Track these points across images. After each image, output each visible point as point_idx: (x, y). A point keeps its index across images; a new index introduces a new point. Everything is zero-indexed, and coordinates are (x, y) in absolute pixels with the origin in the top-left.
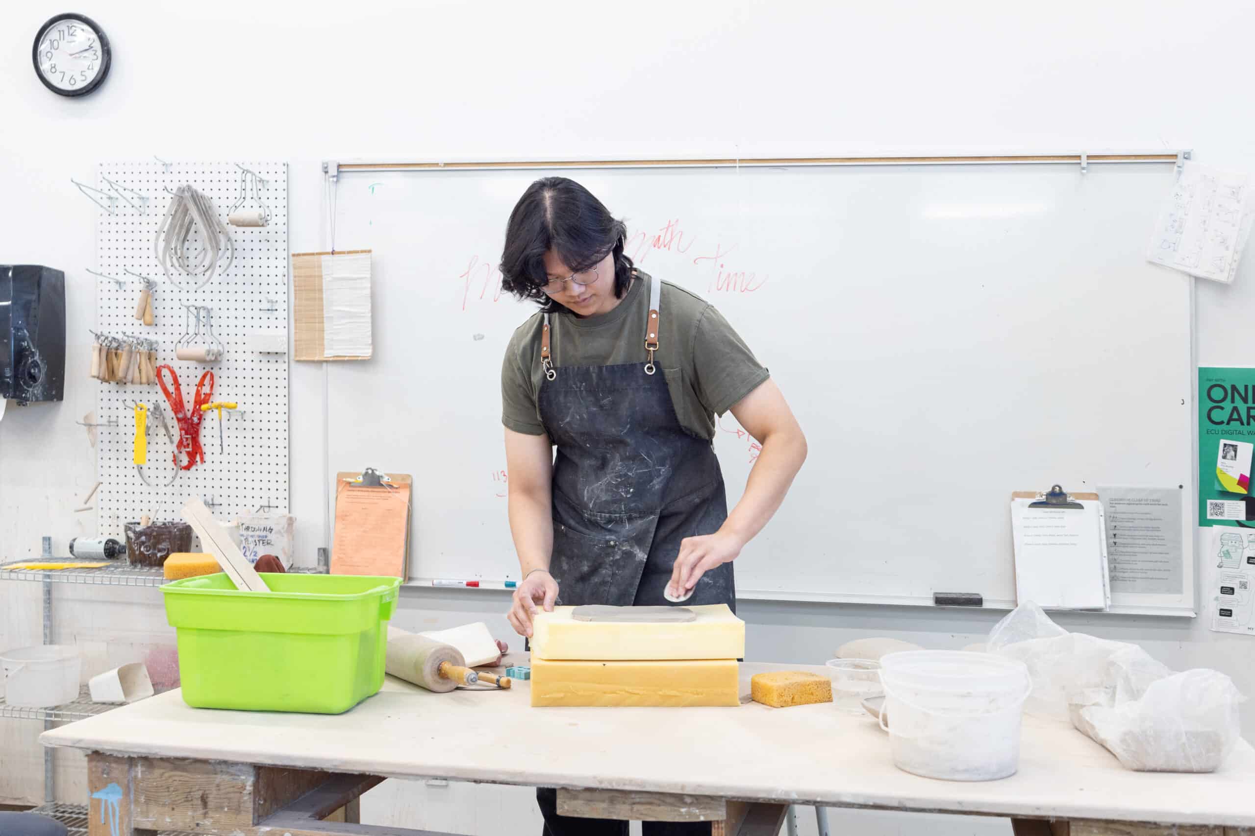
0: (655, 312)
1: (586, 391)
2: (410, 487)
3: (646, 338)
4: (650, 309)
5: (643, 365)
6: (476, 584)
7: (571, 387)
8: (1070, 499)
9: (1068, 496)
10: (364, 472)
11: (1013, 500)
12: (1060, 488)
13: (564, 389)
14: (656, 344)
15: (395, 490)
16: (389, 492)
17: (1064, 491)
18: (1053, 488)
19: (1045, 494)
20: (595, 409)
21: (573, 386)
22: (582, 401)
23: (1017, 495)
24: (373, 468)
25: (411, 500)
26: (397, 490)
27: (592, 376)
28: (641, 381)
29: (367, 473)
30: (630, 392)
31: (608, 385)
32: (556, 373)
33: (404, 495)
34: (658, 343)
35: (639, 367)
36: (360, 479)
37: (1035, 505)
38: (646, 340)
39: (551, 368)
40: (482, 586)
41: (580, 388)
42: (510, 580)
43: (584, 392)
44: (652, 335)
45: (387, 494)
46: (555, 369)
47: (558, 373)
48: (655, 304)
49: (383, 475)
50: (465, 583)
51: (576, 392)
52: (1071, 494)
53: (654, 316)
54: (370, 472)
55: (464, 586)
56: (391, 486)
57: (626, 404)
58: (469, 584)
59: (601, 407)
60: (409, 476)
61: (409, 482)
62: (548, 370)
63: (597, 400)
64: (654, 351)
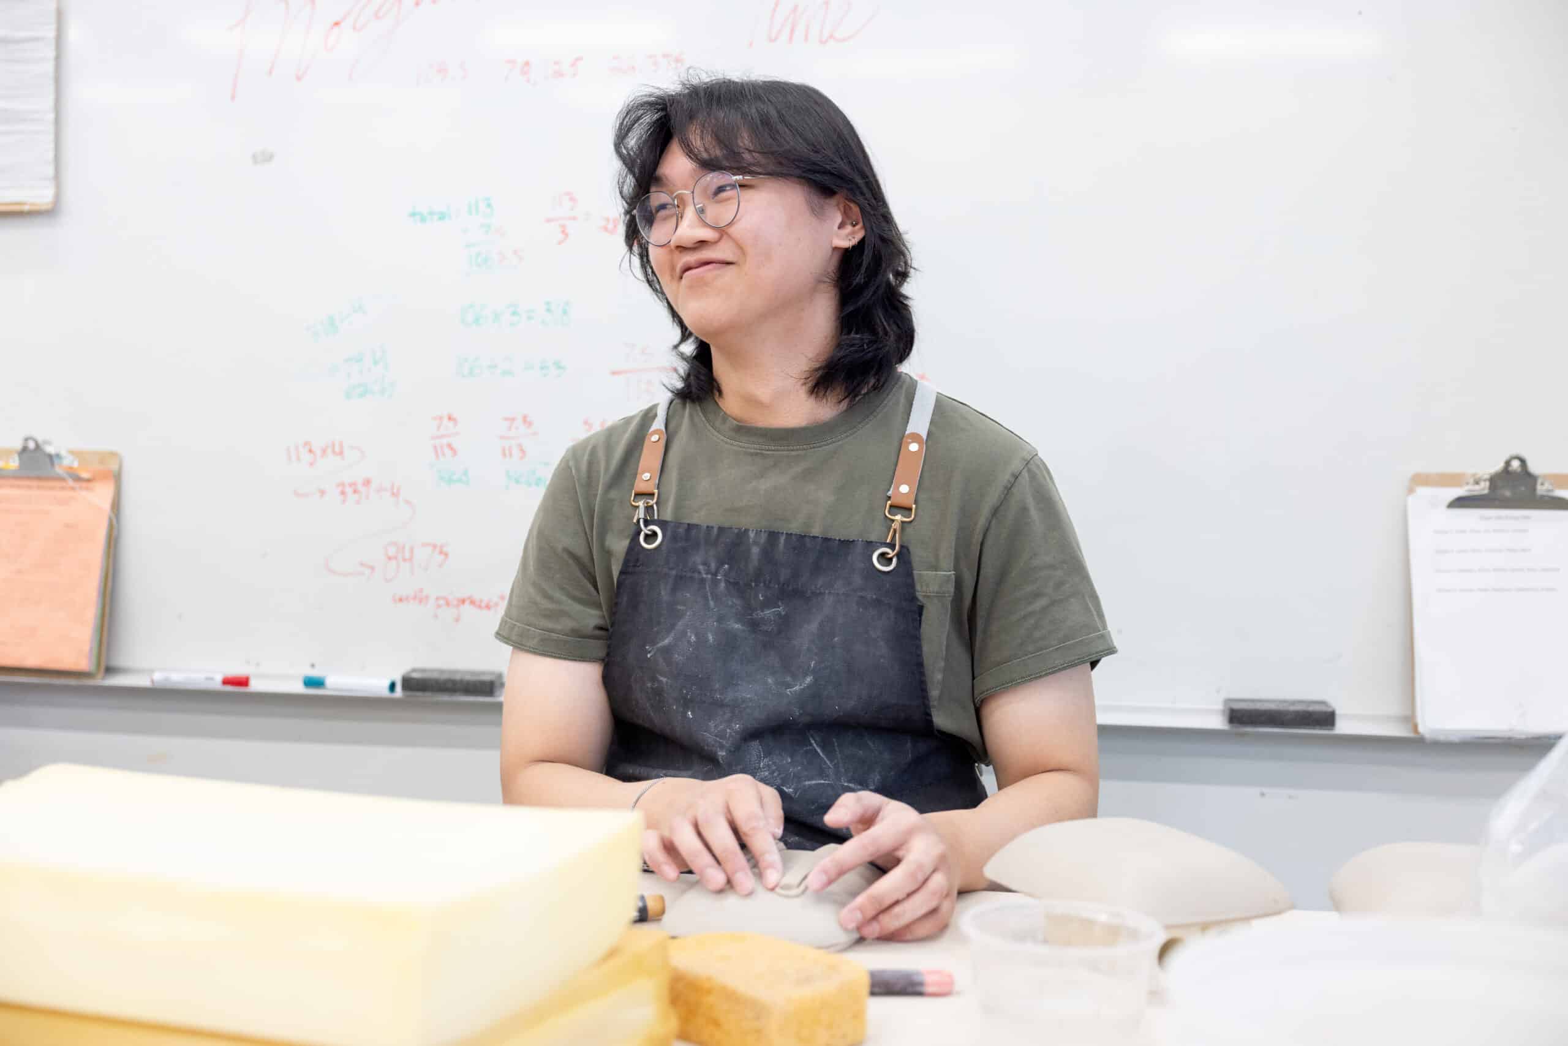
0: (916, 437)
1: (727, 582)
2: (117, 478)
3: (890, 493)
4: (907, 433)
5: (871, 546)
6: (243, 682)
7: (695, 570)
8: (1541, 489)
9: (1539, 481)
10: (19, 445)
11: (1411, 491)
12: (1523, 461)
13: (674, 572)
14: (910, 509)
15: (84, 484)
16: (73, 489)
17: (1534, 468)
18: (1508, 463)
19: (1487, 477)
20: (737, 626)
21: (701, 567)
22: (712, 603)
23: (1420, 480)
24: (40, 439)
25: (116, 506)
26: (90, 485)
27: (749, 550)
28: (857, 580)
29: (25, 449)
30: (829, 600)
31: (782, 579)
32: (664, 536)
33: (101, 496)
34: (914, 506)
35: (859, 549)
36: (14, 463)
37: (1460, 503)
38: (889, 498)
39: (653, 522)
40: (256, 686)
41: (715, 574)
42: (315, 673)
43: (723, 585)
44: (904, 489)
45: (71, 493)
46: (662, 524)
47: (669, 533)
48: (919, 422)
49: (63, 453)
50: (219, 678)
51: (703, 581)
52: (1546, 477)
53: (914, 447)
54: (31, 445)
55: (217, 684)
56: (78, 479)
57: (813, 627)
58: (227, 682)
59: (754, 625)
60: (114, 455)
61: (114, 467)
62: (647, 523)
63: (749, 608)
64: (903, 522)
